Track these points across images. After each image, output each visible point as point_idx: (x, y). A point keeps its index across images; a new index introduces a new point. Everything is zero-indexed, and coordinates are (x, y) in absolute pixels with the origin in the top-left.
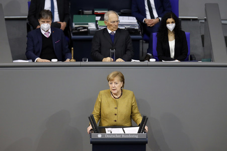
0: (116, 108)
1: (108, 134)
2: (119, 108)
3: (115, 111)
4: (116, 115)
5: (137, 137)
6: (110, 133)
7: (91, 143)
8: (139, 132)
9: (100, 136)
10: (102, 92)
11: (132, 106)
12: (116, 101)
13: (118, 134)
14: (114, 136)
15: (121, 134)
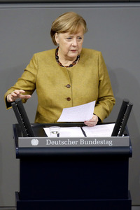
0: (68, 86)
1: (53, 139)
2: (74, 86)
3: (68, 92)
4: (68, 99)
5: (110, 144)
6: (55, 136)
7: (17, 158)
8: (115, 133)
9: (35, 142)
10: (38, 56)
11: (100, 81)
12: (69, 72)
13: (72, 139)
14: (63, 144)
15: (78, 139)
